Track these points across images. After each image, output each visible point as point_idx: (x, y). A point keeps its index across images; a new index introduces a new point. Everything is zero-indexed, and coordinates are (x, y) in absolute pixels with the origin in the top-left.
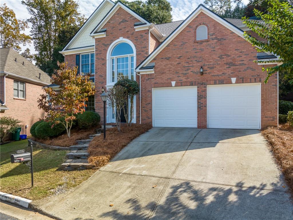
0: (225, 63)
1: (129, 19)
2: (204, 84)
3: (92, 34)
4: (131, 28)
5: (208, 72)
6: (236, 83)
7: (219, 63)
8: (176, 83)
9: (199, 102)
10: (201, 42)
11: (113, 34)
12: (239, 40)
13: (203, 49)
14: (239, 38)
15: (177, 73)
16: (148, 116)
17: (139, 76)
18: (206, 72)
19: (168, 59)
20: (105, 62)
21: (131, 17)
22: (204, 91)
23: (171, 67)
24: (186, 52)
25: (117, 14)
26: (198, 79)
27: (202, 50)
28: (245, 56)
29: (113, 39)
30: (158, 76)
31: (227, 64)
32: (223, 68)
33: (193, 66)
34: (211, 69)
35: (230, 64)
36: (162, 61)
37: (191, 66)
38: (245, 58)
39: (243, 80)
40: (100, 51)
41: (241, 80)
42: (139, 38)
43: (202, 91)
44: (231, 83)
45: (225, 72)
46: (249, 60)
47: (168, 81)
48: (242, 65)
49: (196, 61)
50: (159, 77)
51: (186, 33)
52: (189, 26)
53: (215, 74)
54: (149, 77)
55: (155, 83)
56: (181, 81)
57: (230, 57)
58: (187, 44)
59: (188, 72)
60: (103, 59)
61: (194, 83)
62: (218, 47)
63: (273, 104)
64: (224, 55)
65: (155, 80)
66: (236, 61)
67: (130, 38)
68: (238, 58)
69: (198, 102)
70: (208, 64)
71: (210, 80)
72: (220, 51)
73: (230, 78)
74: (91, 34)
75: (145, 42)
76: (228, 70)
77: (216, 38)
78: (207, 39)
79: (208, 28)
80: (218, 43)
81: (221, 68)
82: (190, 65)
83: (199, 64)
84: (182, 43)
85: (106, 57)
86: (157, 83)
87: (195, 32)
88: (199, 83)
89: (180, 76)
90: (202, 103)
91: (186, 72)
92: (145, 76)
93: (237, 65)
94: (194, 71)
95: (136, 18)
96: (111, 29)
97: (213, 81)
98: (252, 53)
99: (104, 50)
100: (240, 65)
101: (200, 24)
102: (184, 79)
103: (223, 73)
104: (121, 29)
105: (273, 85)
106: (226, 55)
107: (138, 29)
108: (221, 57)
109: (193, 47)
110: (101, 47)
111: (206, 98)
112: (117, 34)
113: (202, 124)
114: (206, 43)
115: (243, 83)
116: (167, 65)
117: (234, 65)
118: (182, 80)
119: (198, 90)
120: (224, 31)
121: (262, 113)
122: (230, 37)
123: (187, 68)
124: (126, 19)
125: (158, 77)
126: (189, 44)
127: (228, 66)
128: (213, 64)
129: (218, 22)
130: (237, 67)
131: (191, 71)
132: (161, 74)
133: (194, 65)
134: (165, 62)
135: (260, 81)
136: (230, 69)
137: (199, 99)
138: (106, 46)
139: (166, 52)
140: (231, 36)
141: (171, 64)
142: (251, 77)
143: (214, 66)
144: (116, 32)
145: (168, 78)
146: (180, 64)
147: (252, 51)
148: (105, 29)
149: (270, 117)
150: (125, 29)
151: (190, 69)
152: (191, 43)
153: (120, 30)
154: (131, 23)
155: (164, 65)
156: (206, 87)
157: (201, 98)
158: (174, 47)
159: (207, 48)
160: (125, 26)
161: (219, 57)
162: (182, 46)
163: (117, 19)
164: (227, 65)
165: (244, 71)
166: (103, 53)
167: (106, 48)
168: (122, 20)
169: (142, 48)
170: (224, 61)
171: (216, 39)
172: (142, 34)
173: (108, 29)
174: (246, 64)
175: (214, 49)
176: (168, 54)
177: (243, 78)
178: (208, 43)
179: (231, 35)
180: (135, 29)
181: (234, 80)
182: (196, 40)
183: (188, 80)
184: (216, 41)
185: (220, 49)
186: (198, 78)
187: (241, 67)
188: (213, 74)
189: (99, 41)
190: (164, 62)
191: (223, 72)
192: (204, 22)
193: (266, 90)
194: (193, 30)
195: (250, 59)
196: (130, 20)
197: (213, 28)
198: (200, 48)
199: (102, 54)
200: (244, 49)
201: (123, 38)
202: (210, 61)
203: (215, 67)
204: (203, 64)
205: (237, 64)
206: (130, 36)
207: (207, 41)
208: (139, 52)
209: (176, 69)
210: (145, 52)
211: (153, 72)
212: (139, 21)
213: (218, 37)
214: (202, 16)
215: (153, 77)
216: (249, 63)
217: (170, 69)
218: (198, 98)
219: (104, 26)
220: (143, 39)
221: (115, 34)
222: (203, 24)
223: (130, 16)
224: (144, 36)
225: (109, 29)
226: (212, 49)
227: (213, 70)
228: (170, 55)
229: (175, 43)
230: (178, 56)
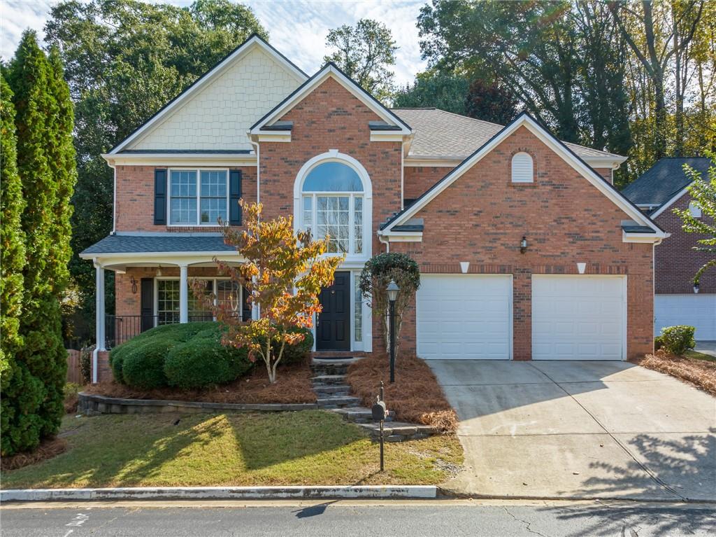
0: (565, 234)
1: (353, 109)
2: (528, 272)
3: (256, 131)
4: (360, 131)
5: (535, 248)
6: (586, 273)
7: (554, 231)
8: (470, 265)
9: (517, 308)
10: (523, 187)
11: (311, 139)
12: (591, 191)
13: (525, 201)
14: (590, 188)
15: (472, 245)
16: (408, 335)
17: (385, 244)
18: (531, 248)
19: (453, 213)
20: (288, 203)
21: (360, 106)
22: (526, 286)
23: (460, 231)
24: (492, 204)
25: (321, 93)
26: (516, 261)
27: (523, 203)
28: (602, 223)
29: (312, 150)
30: (430, 248)
31: (569, 235)
32: (564, 243)
33: (505, 234)
34: (541, 242)
35: (576, 237)
36: (439, 217)
37: (502, 234)
38: (601, 227)
39: (597, 269)
40: (275, 175)
41: (595, 267)
42: (379, 158)
43: (523, 286)
44: (576, 272)
45: (567, 251)
46: (609, 232)
47: (454, 261)
48: (596, 240)
49: (511, 223)
50: (434, 250)
51: (491, 165)
52: (497, 151)
53: (548, 254)
54: (410, 250)
55: (424, 264)
56: (482, 263)
57: (574, 223)
58: (493, 187)
59: (495, 245)
60: (283, 197)
61: (507, 268)
62: (554, 201)
63: (647, 314)
64: (563, 218)
65: (424, 256)
66: (585, 232)
67: (354, 155)
68: (590, 226)
69: (515, 308)
70: (535, 231)
71: (539, 265)
72: (557, 209)
73: (575, 262)
74: (251, 129)
75: (394, 169)
76: (571, 248)
77: (550, 183)
78: (532, 181)
79: (534, 161)
80: (554, 193)
81: (559, 243)
82: (499, 231)
83: (517, 231)
84: (483, 184)
85: (291, 192)
86: (429, 264)
87: (510, 165)
88: (517, 269)
89: (479, 253)
90: (523, 310)
91: (490, 245)
92: (401, 247)
93: (586, 240)
94: (508, 244)
95: (371, 112)
96: (307, 125)
97: (544, 268)
98: (613, 218)
99: (286, 173)
100: (593, 239)
101: (519, 149)
102: (487, 259)
103: (562, 253)
104: (334, 131)
105: (647, 281)
106: (567, 218)
107: (376, 136)
108: (558, 221)
109: (506, 196)
110: (278, 165)
111: (530, 299)
112: (321, 138)
113: (522, 352)
114: (530, 190)
115: (598, 273)
116: (451, 226)
117: (582, 238)
118: (483, 261)
119: (514, 283)
120: (564, 171)
121: (628, 330)
122: (576, 185)
123: (494, 236)
124: (346, 109)
125: (430, 250)
126: (498, 188)
127: (571, 240)
128: (544, 234)
129: (553, 152)
130: (587, 243)
131: (502, 244)
132: (438, 245)
133: (507, 231)
134: (447, 220)
135: (626, 272)
136: (574, 245)
137: (518, 302)
138: (291, 164)
139: (450, 198)
140: (577, 183)
141: (460, 226)
142: (611, 264)
143: (547, 237)
144: (319, 135)
145: (453, 255)
146: (478, 228)
147: (614, 216)
148: (290, 123)
149: (643, 338)
150: (343, 130)
151: (499, 239)
152: (501, 187)
153: (330, 131)
154: (359, 120)
155: (444, 225)
156: (530, 278)
157: (522, 299)
158: (466, 189)
159: (534, 201)
160: (343, 125)
161: (555, 221)
162: (483, 189)
163: (321, 103)
164: (569, 237)
165: (599, 251)
166: (283, 181)
167: (292, 170)
168: (334, 109)
169: (386, 181)
170: (564, 229)
171: (550, 185)
172: (387, 150)
173: (298, 125)
174: (604, 238)
175: (547, 204)
176: (453, 203)
177: (597, 265)
178: (535, 190)
179: (578, 179)
180: (369, 136)
181: (581, 267)
182: (511, 180)
183: (495, 261)
184: (549, 188)
185: (557, 204)
186: (516, 258)
187: (594, 243)
188: (544, 253)
189: (271, 150)
190: (444, 220)
191: (562, 251)
192: (528, 148)
193: (635, 289)
194: (506, 160)
195: (610, 229)
196: (356, 112)
197: (544, 163)
198: (519, 199)
199: (280, 183)
200: (600, 211)
201: (339, 152)
202: (540, 226)
203: (548, 240)
204: (526, 231)
205: (589, 238)
206: (357, 150)
207: (533, 186)
208: (378, 189)
209: (470, 236)
210: (393, 192)
211: (420, 240)
212: (379, 119)
213: (554, 182)
214: (523, 135)
215: (419, 250)
216: (608, 237)
217: (458, 236)
218: (514, 299)
219: (286, 114)
220: (389, 161)
221: (318, 139)
222: (526, 151)
223: (358, 104)
224: (392, 155)
225: (298, 123)
226: (543, 204)
227: (544, 245)
228: (458, 206)
229: (468, 181)
230: (474, 209)
